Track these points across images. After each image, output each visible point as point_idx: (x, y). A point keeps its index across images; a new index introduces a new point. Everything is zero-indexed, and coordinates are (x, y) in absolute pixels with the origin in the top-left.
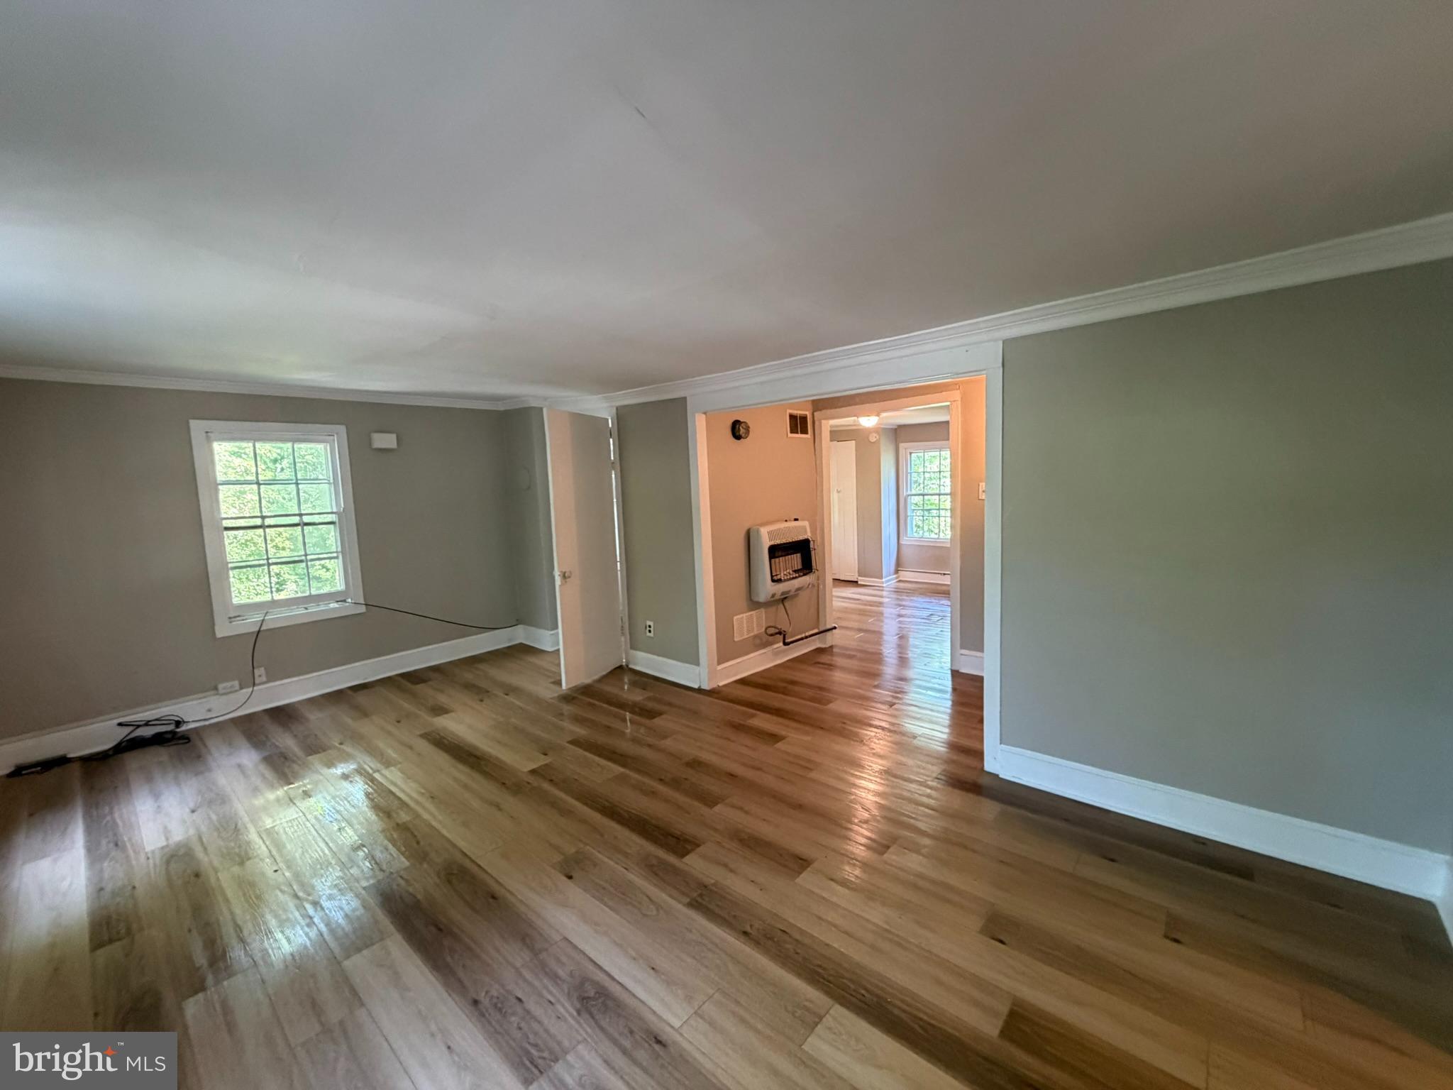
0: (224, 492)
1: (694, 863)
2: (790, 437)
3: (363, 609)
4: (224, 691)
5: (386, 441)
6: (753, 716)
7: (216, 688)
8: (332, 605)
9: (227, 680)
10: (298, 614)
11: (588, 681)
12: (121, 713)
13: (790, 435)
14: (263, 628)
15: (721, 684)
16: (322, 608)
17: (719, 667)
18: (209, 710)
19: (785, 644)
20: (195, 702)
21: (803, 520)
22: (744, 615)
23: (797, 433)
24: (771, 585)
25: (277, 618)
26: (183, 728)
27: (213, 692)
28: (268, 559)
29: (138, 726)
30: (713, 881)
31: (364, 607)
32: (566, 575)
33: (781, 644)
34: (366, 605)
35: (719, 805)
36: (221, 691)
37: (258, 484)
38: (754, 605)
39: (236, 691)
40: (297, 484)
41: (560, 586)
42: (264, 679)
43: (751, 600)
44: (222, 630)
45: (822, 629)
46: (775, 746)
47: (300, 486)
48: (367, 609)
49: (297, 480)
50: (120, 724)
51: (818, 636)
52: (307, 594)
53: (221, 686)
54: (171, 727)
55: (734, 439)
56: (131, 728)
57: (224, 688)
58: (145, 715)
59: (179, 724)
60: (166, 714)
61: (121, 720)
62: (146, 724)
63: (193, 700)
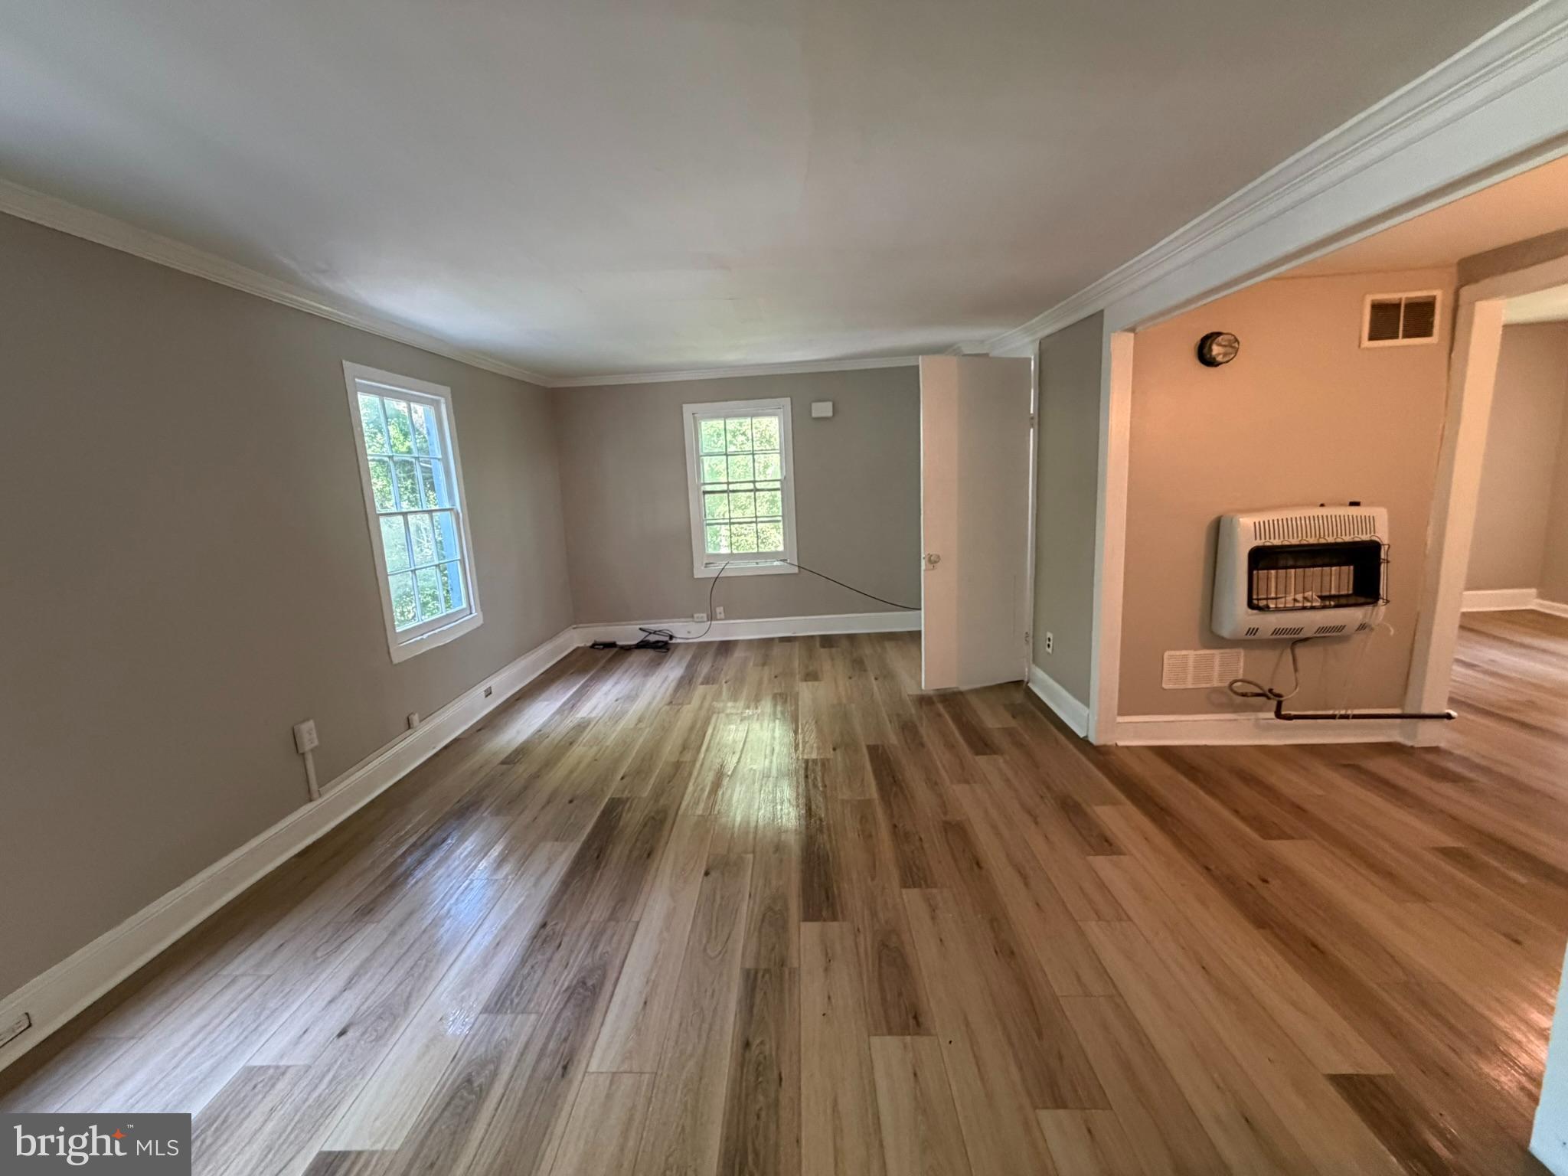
0: (707, 462)
1: (807, 937)
2: (1368, 349)
3: (796, 570)
4: (698, 620)
5: (823, 409)
6: (1115, 803)
7: (692, 617)
8: (775, 563)
9: (699, 613)
10: (749, 568)
11: (964, 688)
12: (644, 622)
13: (1366, 343)
14: (720, 576)
15: (1121, 743)
16: (768, 564)
17: (1120, 719)
18: (689, 632)
19: (1278, 715)
20: (681, 624)
21: (1371, 504)
22: (1191, 653)
23: (1395, 336)
24: (1247, 613)
25: (735, 569)
26: (674, 641)
27: (691, 619)
28: (730, 519)
29: (650, 633)
30: (796, 965)
31: (797, 568)
32: (932, 558)
33: (1272, 715)
34: (799, 567)
35: (916, 890)
36: (696, 620)
37: (727, 455)
38: (1213, 639)
39: (704, 622)
40: (753, 454)
41: (924, 570)
42: (723, 616)
43: (1212, 632)
44: (700, 572)
45: (1409, 711)
46: (1090, 858)
47: (756, 456)
48: (799, 571)
49: (753, 451)
50: (640, 629)
51: (1398, 721)
52: (755, 551)
53: (696, 615)
54: (666, 639)
55: (1202, 366)
56: (647, 634)
57: (698, 618)
58: (653, 627)
59: (671, 637)
60: (665, 628)
61: (641, 626)
62: (655, 632)
63: (680, 622)
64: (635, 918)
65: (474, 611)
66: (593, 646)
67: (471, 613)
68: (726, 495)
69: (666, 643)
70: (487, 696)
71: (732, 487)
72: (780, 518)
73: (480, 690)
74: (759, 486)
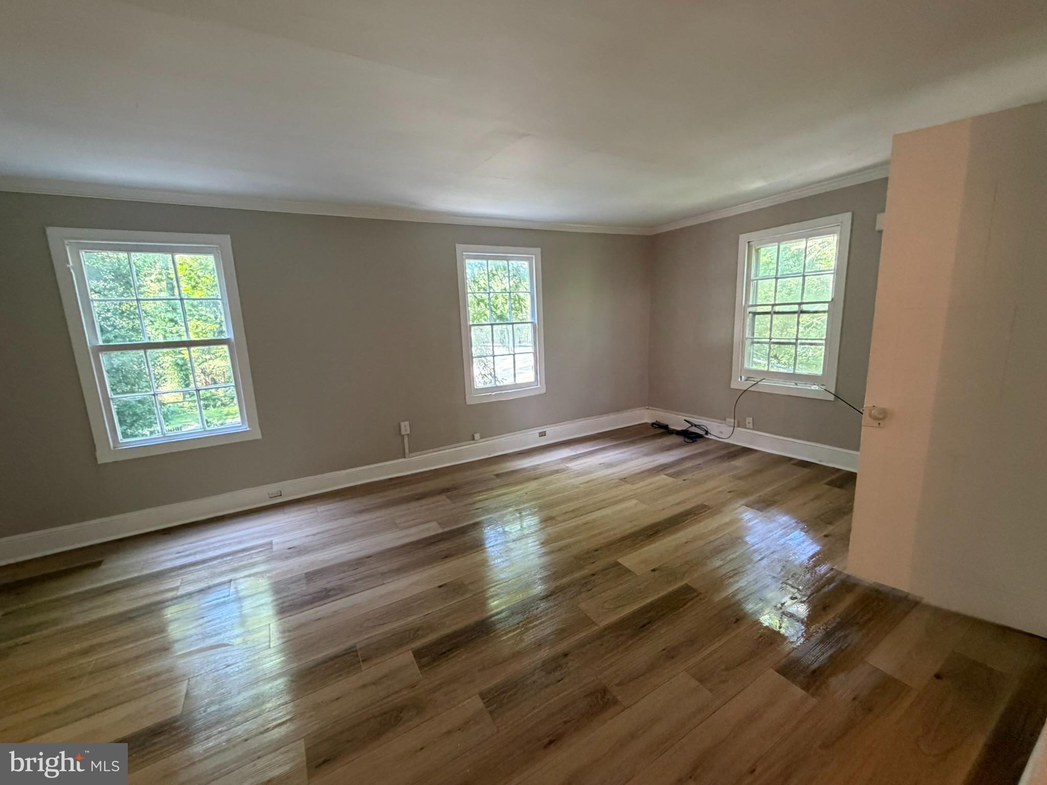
3: (832, 398)
4: (728, 424)
8: (811, 387)
9: (730, 418)
12: (690, 415)
18: (720, 432)
20: (716, 424)
27: (724, 422)
29: (692, 425)
31: (833, 396)
34: (835, 394)
36: (726, 423)
39: (733, 426)
42: (751, 425)
44: (736, 384)
48: (835, 399)
49: (804, 273)
50: (685, 420)
53: (727, 420)
54: (703, 433)
57: (729, 422)
58: (696, 421)
59: (707, 433)
60: (704, 424)
61: (687, 419)
62: (696, 426)
63: (715, 422)
64: (385, 582)
65: (539, 384)
66: (653, 424)
67: (538, 385)
68: (769, 316)
69: (701, 436)
70: (540, 436)
71: (777, 309)
72: (823, 342)
73: (536, 431)
74: (805, 307)
